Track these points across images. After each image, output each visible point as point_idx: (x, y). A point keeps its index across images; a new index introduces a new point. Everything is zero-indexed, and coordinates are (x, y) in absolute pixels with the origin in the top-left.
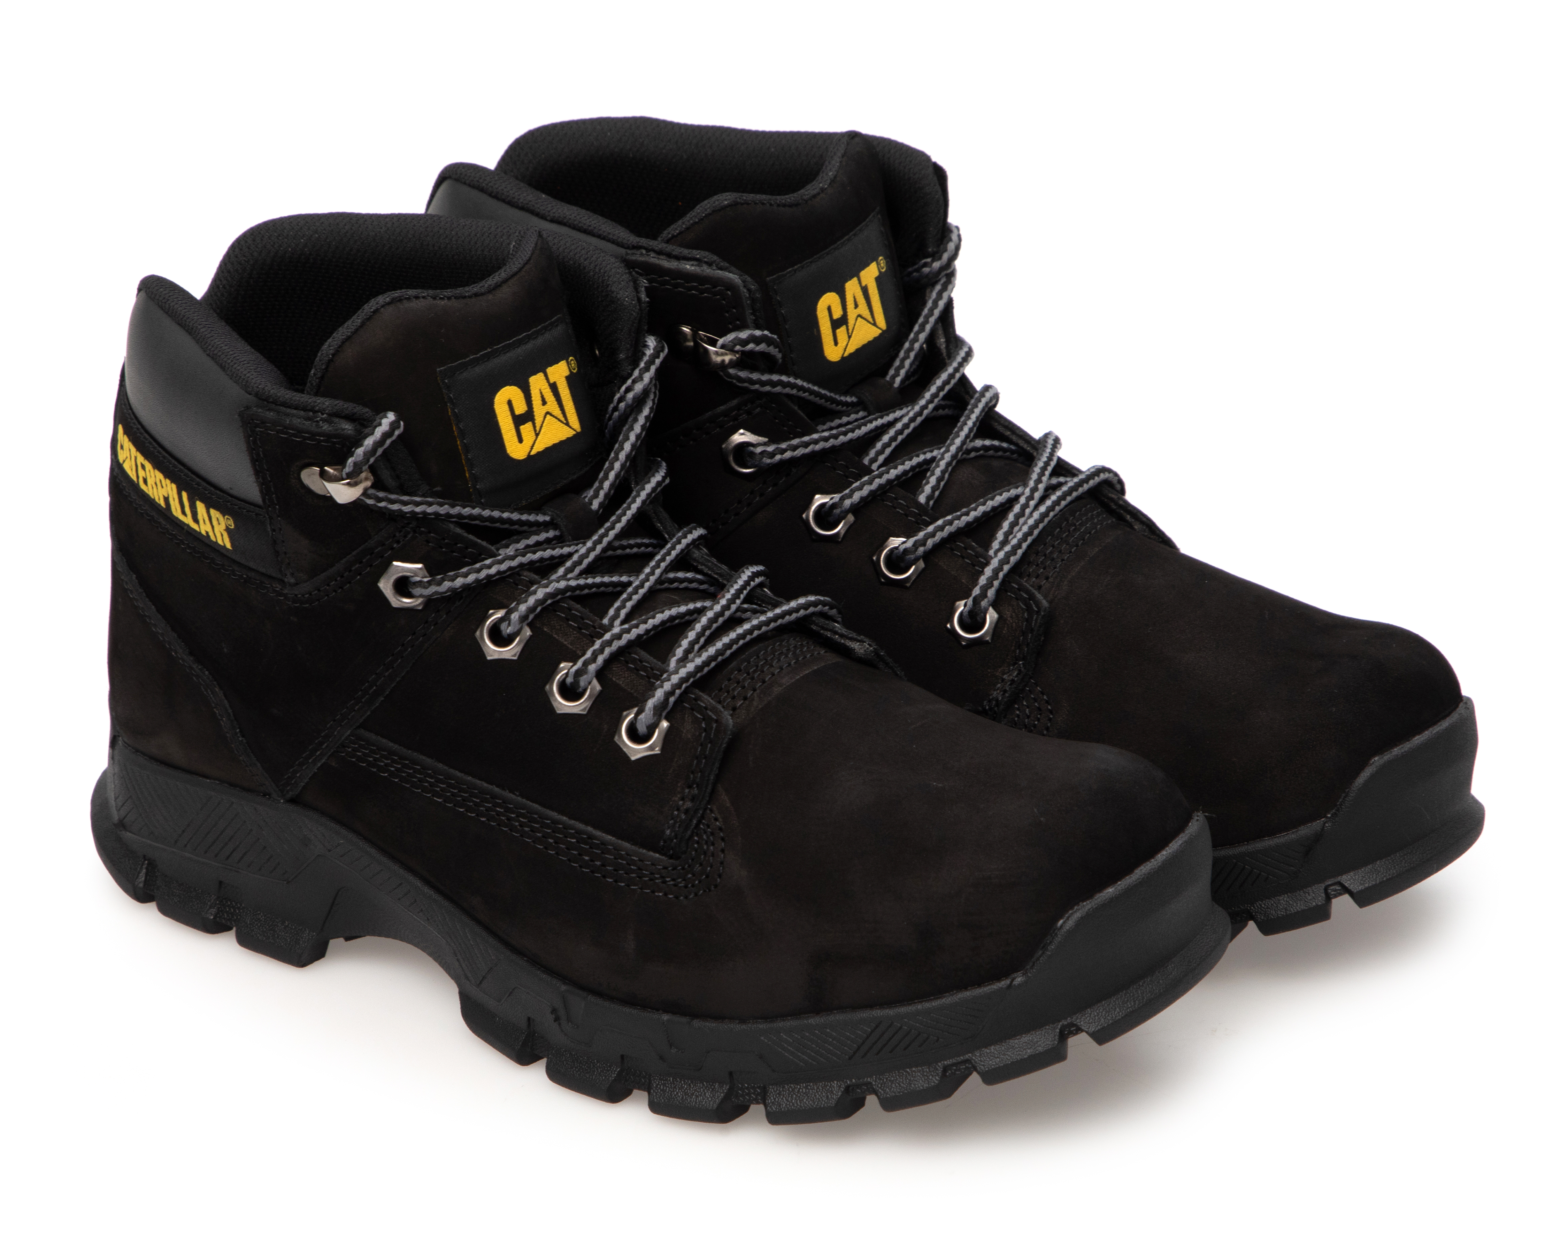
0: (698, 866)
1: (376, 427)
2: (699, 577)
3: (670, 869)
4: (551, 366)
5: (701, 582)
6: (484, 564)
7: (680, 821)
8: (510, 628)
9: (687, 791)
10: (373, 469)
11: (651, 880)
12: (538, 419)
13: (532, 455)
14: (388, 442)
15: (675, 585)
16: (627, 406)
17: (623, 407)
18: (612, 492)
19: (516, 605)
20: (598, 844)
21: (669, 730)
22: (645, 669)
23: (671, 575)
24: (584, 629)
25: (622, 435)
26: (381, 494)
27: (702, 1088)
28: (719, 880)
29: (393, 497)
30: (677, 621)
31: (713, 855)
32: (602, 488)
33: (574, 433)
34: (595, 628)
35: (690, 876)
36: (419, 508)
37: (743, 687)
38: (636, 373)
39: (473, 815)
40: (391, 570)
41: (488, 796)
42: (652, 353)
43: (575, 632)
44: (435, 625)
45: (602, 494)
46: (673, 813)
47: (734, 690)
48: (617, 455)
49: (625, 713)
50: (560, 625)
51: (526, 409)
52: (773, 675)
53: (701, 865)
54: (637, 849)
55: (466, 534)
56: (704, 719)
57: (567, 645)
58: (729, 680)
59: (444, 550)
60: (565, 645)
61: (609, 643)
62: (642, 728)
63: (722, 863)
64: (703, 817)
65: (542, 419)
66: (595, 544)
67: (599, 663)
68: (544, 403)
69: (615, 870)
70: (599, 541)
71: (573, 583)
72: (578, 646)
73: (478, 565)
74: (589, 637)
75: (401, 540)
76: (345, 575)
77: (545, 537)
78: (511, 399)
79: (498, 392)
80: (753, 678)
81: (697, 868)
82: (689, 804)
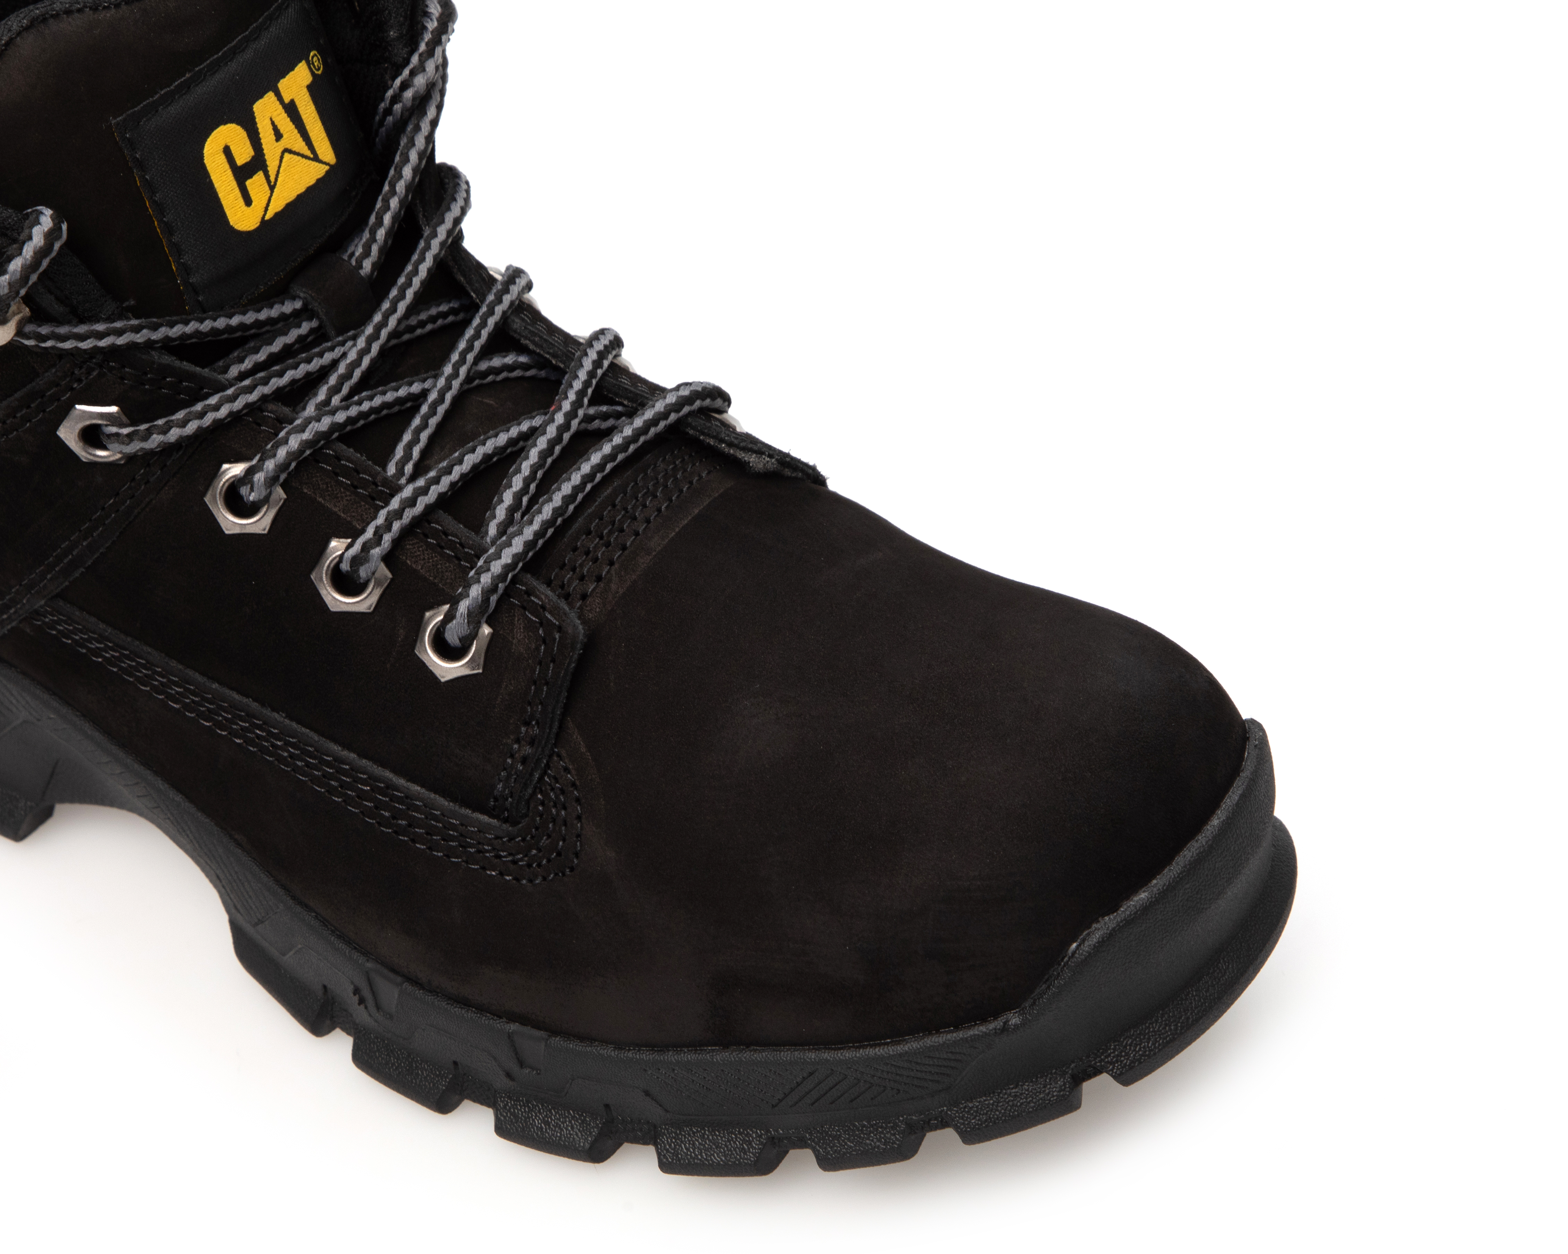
0: (545, 838)
1: (24, 243)
2: (523, 359)
3: (505, 840)
4: (284, 77)
5: (525, 367)
6: (209, 405)
7: (516, 773)
8: (253, 494)
9: (523, 729)
10: (28, 300)
11: (479, 851)
12: (272, 165)
13: (267, 221)
14: (45, 263)
15: (490, 378)
16: (404, 109)
17: (399, 111)
18: (390, 242)
19: (259, 461)
20: (402, 797)
21: (493, 637)
22: (452, 546)
23: (483, 366)
24: (362, 488)
25: (399, 153)
26: (44, 330)
27: (568, 1117)
28: (576, 861)
29: (63, 330)
30: (495, 459)
31: (565, 823)
32: (375, 241)
33: (327, 168)
34: (377, 486)
35: (534, 852)
36: (103, 341)
37: (596, 560)
38: (415, 59)
39: (223, 733)
40: (73, 414)
41: (243, 714)
42: (436, 28)
43: (348, 493)
44: (146, 483)
45: (375, 249)
46: (505, 761)
47: (581, 565)
48: (393, 186)
49: (428, 614)
50: (327, 484)
51: (252, 153)
52: (637, 534)
53: (549, 836)
54: (457, 808)
55: (177, 363)
56: (541, 624)
57: (339, 513)
58: (575, 549)
59: (147, 387)
60: (335, 513)
61: (398, 514)
62: (452, 636)
63: (578, 836)
64: (547, 766)
65: (278, 162)
66: (370, 340)
67: (386, 545)
68: (278, 136)
69: (427, 833)
70: (375, 336)
71: (341, 417)
72: (353, 514)
73: (199, 407)
74: (369, 500)
75: (83, 379)
76: (8, 422)
77: (296, 336)
78: (228, 144)
79: (208, 137)
80: (608, 544)
81: (544, 842)
82: (528, 750)
